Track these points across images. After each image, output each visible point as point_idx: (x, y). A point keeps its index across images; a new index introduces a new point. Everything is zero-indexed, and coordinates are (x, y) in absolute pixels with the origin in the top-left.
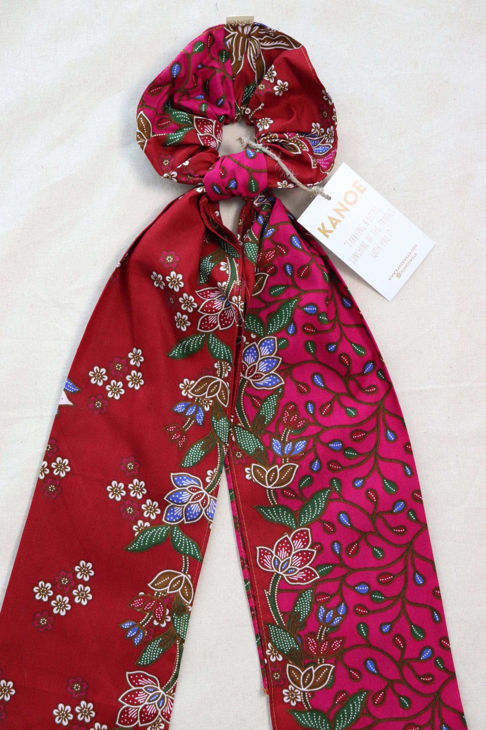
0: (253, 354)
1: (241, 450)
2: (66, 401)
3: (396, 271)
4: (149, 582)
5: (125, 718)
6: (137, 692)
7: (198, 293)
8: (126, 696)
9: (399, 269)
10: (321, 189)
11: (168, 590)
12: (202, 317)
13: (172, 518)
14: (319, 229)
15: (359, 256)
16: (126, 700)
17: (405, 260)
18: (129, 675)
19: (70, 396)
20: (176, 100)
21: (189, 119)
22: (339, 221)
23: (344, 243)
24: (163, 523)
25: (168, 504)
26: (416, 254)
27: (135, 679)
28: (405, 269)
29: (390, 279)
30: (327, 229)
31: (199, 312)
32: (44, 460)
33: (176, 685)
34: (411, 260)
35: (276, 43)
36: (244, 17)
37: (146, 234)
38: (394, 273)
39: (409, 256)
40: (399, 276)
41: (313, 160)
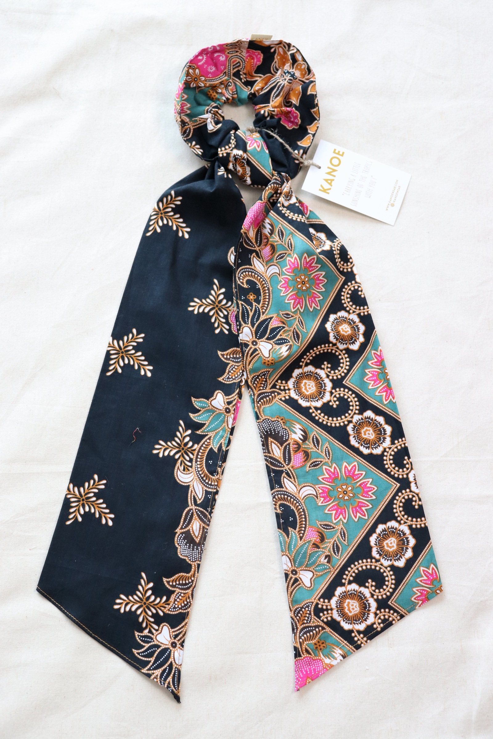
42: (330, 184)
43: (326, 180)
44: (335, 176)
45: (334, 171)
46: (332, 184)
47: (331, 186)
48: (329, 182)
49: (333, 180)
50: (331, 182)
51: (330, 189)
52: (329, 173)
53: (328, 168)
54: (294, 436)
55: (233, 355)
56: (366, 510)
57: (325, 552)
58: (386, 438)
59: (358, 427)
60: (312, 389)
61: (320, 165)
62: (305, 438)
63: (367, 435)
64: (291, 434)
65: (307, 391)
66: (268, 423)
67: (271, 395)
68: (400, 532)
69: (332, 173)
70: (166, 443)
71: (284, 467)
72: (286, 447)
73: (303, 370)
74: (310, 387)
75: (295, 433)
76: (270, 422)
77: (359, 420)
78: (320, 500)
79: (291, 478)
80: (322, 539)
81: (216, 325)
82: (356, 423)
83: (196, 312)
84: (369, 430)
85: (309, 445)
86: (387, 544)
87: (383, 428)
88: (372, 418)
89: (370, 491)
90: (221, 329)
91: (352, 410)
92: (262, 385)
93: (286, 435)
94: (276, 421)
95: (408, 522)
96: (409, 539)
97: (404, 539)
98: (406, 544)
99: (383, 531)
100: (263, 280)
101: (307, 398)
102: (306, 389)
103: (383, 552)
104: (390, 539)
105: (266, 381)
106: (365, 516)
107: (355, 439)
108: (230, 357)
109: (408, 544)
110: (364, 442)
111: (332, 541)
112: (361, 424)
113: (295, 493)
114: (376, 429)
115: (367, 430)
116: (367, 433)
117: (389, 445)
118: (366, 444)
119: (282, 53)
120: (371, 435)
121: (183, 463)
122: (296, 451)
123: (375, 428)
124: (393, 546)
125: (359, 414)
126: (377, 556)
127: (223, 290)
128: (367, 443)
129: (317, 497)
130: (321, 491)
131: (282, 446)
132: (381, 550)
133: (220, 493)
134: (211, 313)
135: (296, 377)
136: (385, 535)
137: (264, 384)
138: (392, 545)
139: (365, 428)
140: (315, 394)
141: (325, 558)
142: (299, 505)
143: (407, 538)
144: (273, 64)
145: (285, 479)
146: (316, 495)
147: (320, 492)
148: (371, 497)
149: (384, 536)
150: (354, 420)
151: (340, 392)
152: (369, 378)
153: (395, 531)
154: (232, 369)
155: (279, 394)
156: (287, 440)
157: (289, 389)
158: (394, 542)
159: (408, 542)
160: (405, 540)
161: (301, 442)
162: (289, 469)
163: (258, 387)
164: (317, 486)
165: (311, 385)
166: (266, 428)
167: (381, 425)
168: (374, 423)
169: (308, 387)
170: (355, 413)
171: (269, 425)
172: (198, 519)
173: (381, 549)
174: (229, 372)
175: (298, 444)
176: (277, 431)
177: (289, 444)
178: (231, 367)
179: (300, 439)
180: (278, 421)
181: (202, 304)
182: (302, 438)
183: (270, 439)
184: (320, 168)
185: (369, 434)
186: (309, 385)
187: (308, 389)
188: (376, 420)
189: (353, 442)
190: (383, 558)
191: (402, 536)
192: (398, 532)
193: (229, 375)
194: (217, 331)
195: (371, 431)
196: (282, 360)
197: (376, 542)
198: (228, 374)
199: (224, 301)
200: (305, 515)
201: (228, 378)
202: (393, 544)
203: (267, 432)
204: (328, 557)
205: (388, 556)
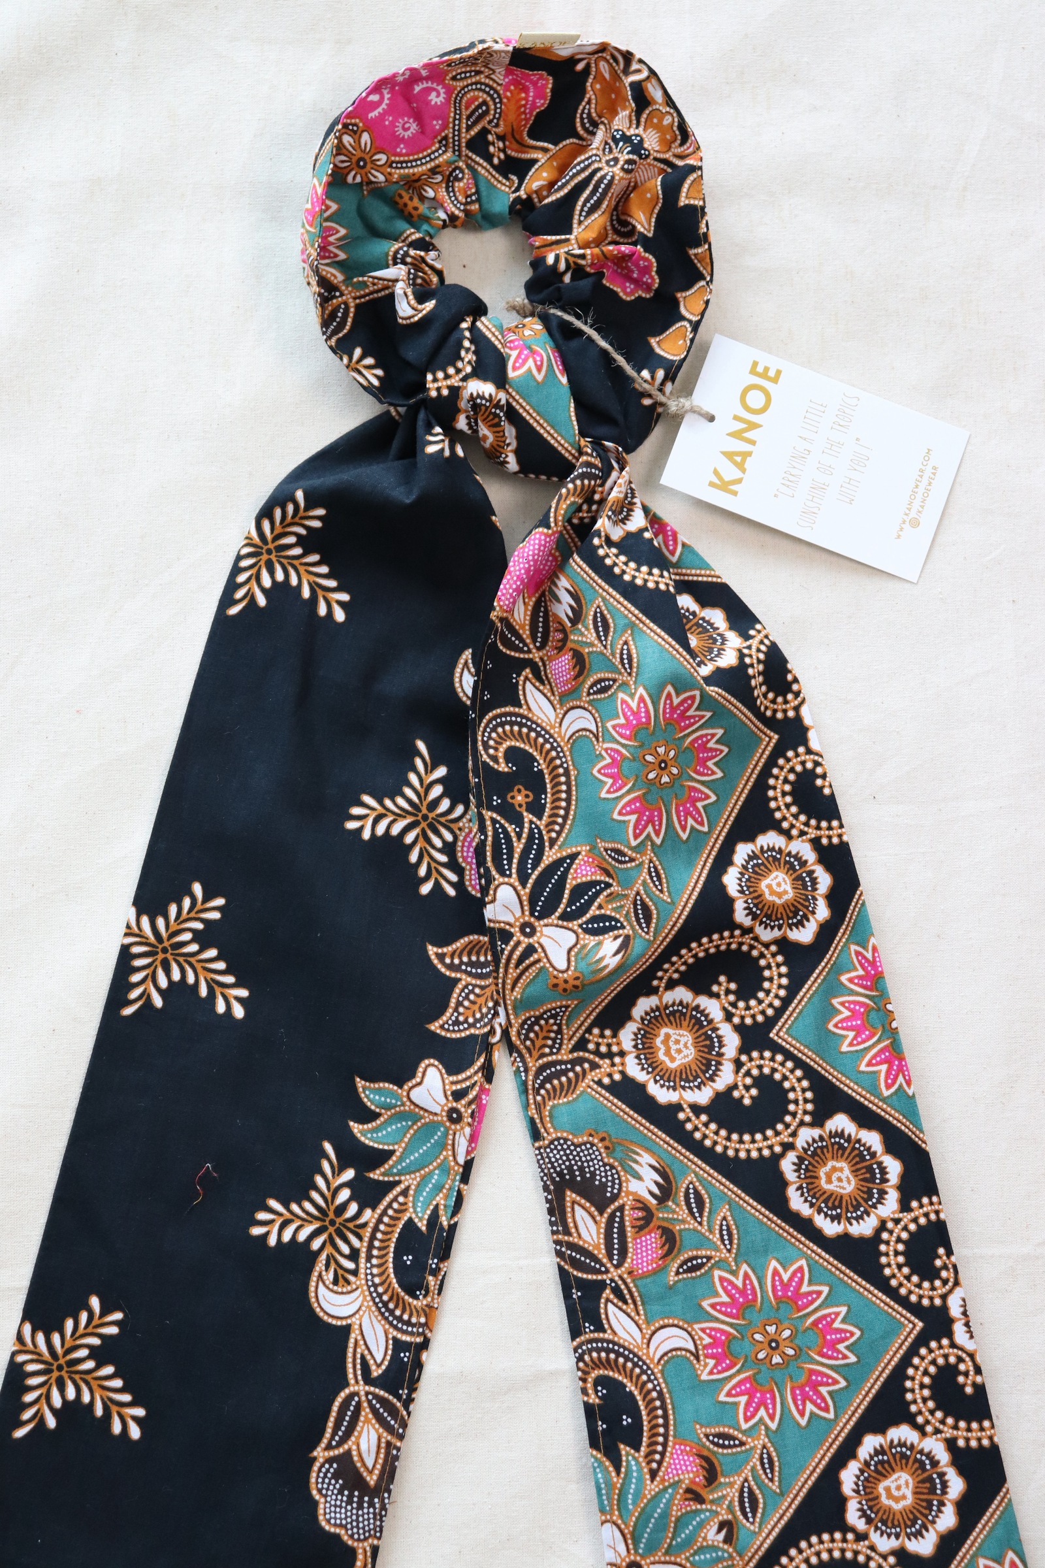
42: (741, 467)
43: (729, 455)
44: (753, 443)
45: (753, 426)
46: (746, 466)
47: (744, 471)
48: (738, 459)
49: (750, 454)
50: (744, 461)
51: (739, 481)
52: (737, 435)
53: (736, 418)
54: (634, 1186)
55: (469, 955)
56: (830, 1393)
57: (717, 1513)
58: (886, 1193)
59: (810, 1162)
60: (686, 1052)
61: (712, 412)
62: (666, 1192)
63: (836, 1183)
64: (627, 1181)
65: (673, 1059)
66: (564, 1150)
67: (572, 1070)
68: (924, 1458)
69: (747, 435)
70: (287, 1206)
71: (607, 1271)
72: (612, 1215)
73: (661, 999)
74: (681, 1046)
75: (639, 1178)
76: (569, 1147)
77: (814, 1141)
78: (706, 1365)
79: (625, 1302)
80: (711, 1474)
81: (422, 871)
82: (805, 1150)
83: (366, 835)
84: (841, 1170)
85: (677, 1213)
86: (888, 1490)
87: (880, 1164)
88: (850, 1136)
89: (842, 1340)
90: (437, 883)
91: (794, 1115)
92: (550, 1042)
93: (614, 1183)
94: (585, 1144)
95: (946, 1429)
96: (947, 1478)
97: (935, 1476)
98: (939, 1492)
99: (877, 1452)
100: (553, 748)
101: (672, 1079)
102: (668, 1053)
103: (876, 1514)
104: (895, 1476)
105: (559, 1032)
106: (827, 1410)
107: (802, 1195)
108: (462, 963)
109: (944, 1492)
110: (826, 1201)
111: (739, 1481)
112: (819, 1151)
113: (638, 1347)
114: (859, 1166)
115: (834, 1169)
116: (834, 1178)
117: (893, 1213)
118: (831, 1209)
119: (607, 76)
120: (845, 1184)
121: (332, 1262)
122: (640, 1229)
123: (857, 1163)
124: (904, 1497)
125: (812, 1125)
126: (861, 1525)
127: (441, 771)
128: (835, 1206)
129: (697, 1358)
130: (707, 1340)
131: (601, 1214)
132: (870, 1508)
133: (433, 1345)
134: (409, 838)
135: (643, 1019)
136: (882, 1466)
137: (554, 1040)
138: (901, 1493)
139: (830, 1164)
140: (694, 1067)
141: (719, 1531)
142: (649, 1380)
143: (942, 1475)
144: (581, 107)
145: (610, 1305)
146: (693, 1349)
147: (705, 1342)
148: (845, 1357)
149: (880, 1467)
150: (800, 1143)
151: (763, 1062)
152: (842, 1021)
153: (908, 1453)
154: (467, 998)
155: (594, 1066)
156: (615, 1197)
157: (622, 1054)
158: (907, 1483)
159: (945, 1485)
160: (938, 1481)
161: (654, 1202)
162: (621, 1277)
163: (537, 1046)
164: (696, 1326)
165: (682, 1043)
166: (560, 1165)
167: (873, 1155)
168: (854, 1149)
169: (674, 1047)
170: (802, 1123)
171: (567, 1155)
172: (374, 1421)
173: (870, 1503)
174: (459, 1004)
175: (645, 1208)
176: (590, 1172)
177: (621, 1209)
178: (462, 991)
179: (651, 1193)
180: (592, 1145)
181: (384, 811)
182: (656, 1191)
183: (570, 1196)
184: (712, 419)
185: (840, 1180)
186: (677, 1042)
187: (673, 1052)
188: (859, 1141)
189: (797, 1202)
190: (877, 1528)
191: (928, 1467)
192: (919, 1456)
193: (459, 1014)
194: (426, 889)
195: (847, 1172)
196: (603, 978)
197: (856, 1484)
198: (456, 1010)
199: (445, 804)
200: (663, 1407)
201: (457, 1023)
202: (904, 1490)
203: (561, 1174)
204: (728, 1527)
205: (890, 1524)
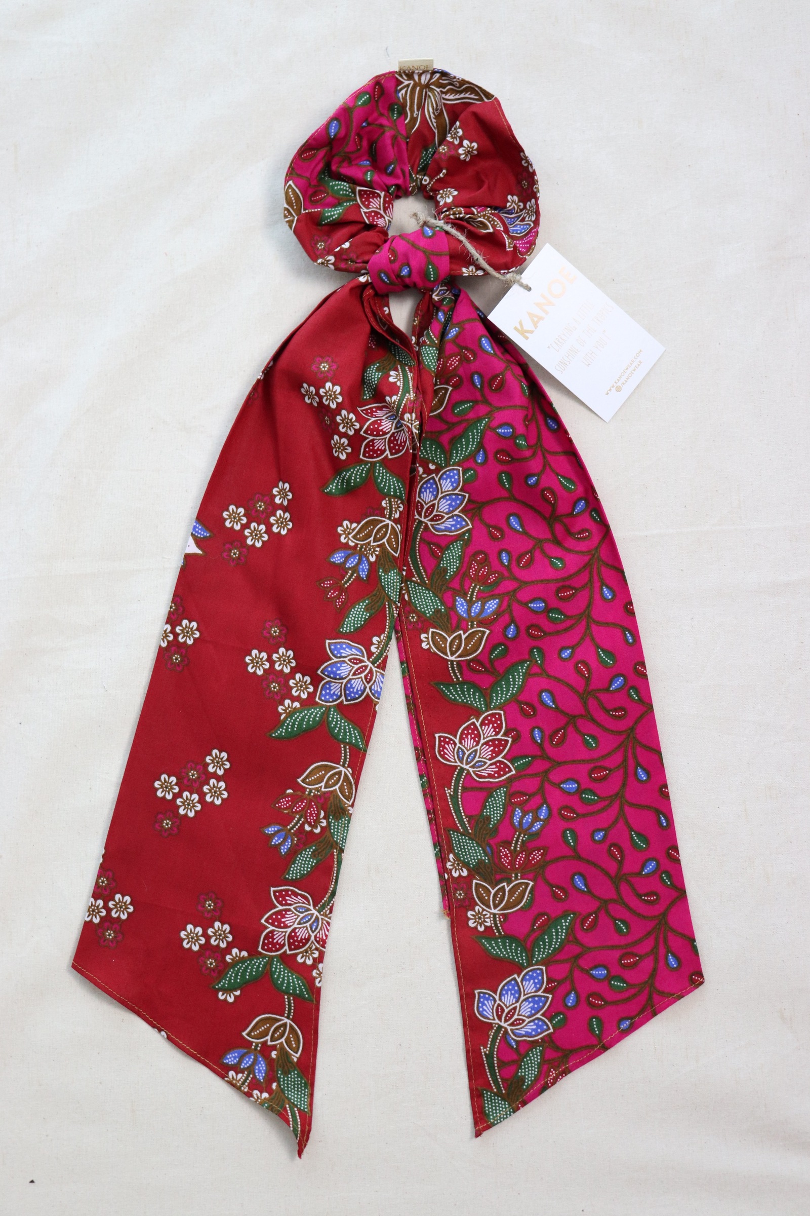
0: (431, 490)
1: (415, 611)
2: (194, 549)
3: (615, 384)
4: (299, 778)
5: (269, 943)
6: (284, 913)
7: (361, 410)
8: (270, 917)
9: (618, 380)
10: (518, 277)
11: (323, 787)
12: (366, 441)
13: (327, 697)
14: (516, 329)
15: (567, 363)
16: (270, 921)
17: (627, 369)
18: (275, 892)
19: (199, 542)
20: (334, 168)
21: (350, 190)
22: (541, 318)
23: (549, 347)
24: (317, 703)
25: (323, 679)
26: (640, 362)
27: (282, 897)
28: (626, 381)
29: (607, 394)
30: (526, 328)
31: (361, 435)
32: (167, 623)
33: (333, 904)
34: (634, 370)
35: (462, 95)
36: (420, 61)
37: (296, 336)
38: (613, 387)
39: (631, 364)
40: (619, 389)
41: (508, 239)
